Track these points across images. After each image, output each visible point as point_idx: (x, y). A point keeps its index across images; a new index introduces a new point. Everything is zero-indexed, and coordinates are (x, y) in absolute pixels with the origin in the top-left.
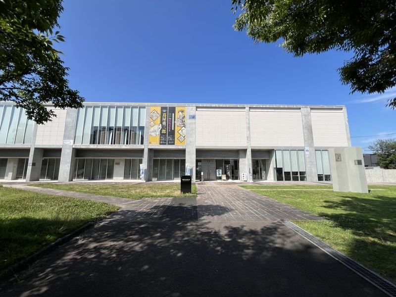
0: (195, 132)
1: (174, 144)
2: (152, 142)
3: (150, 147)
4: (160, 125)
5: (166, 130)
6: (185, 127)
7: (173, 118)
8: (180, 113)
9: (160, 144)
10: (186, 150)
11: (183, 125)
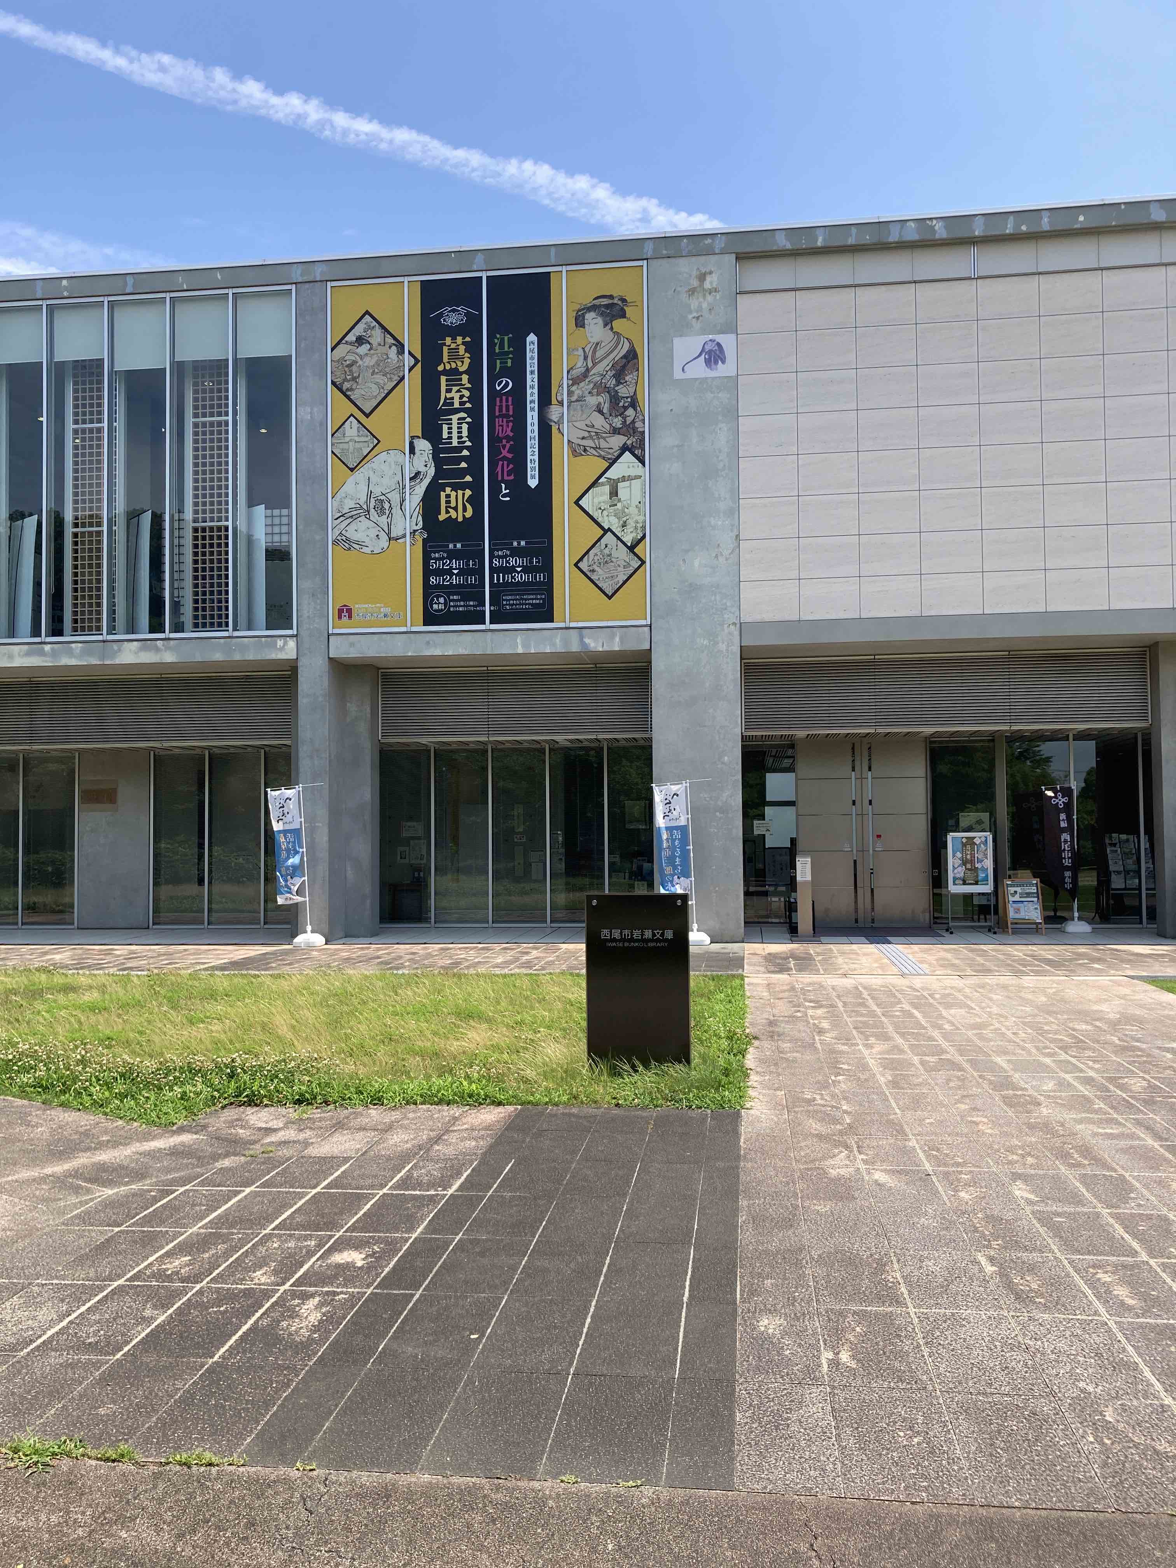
0: (735, 494)
1: (544, 613)
2: (356, 608)
3: (340, 649)
4: (424, 446)
5: (477, 487)
6: (636, 450)
7: (532, 380)
8: (594, 323)
9: (430, 618)
10: (658, 665)
11: (617, 441)
